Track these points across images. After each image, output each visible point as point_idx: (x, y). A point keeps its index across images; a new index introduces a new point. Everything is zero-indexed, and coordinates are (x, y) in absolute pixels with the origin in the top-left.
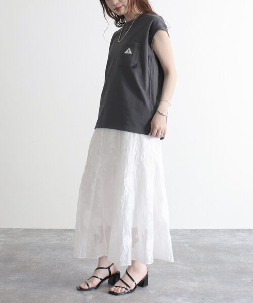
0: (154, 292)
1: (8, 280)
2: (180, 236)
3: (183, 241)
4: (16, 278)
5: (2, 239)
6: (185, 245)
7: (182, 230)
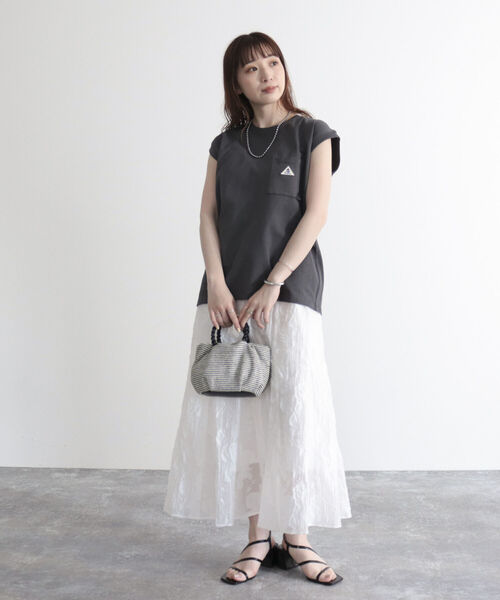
0: (366, 578)
1: (119, 558)
2: (411, 481)
3: (415, 491)
4: (133, 553)
5: (109, 488)
6: (418, 497)
7: (414, 472)
